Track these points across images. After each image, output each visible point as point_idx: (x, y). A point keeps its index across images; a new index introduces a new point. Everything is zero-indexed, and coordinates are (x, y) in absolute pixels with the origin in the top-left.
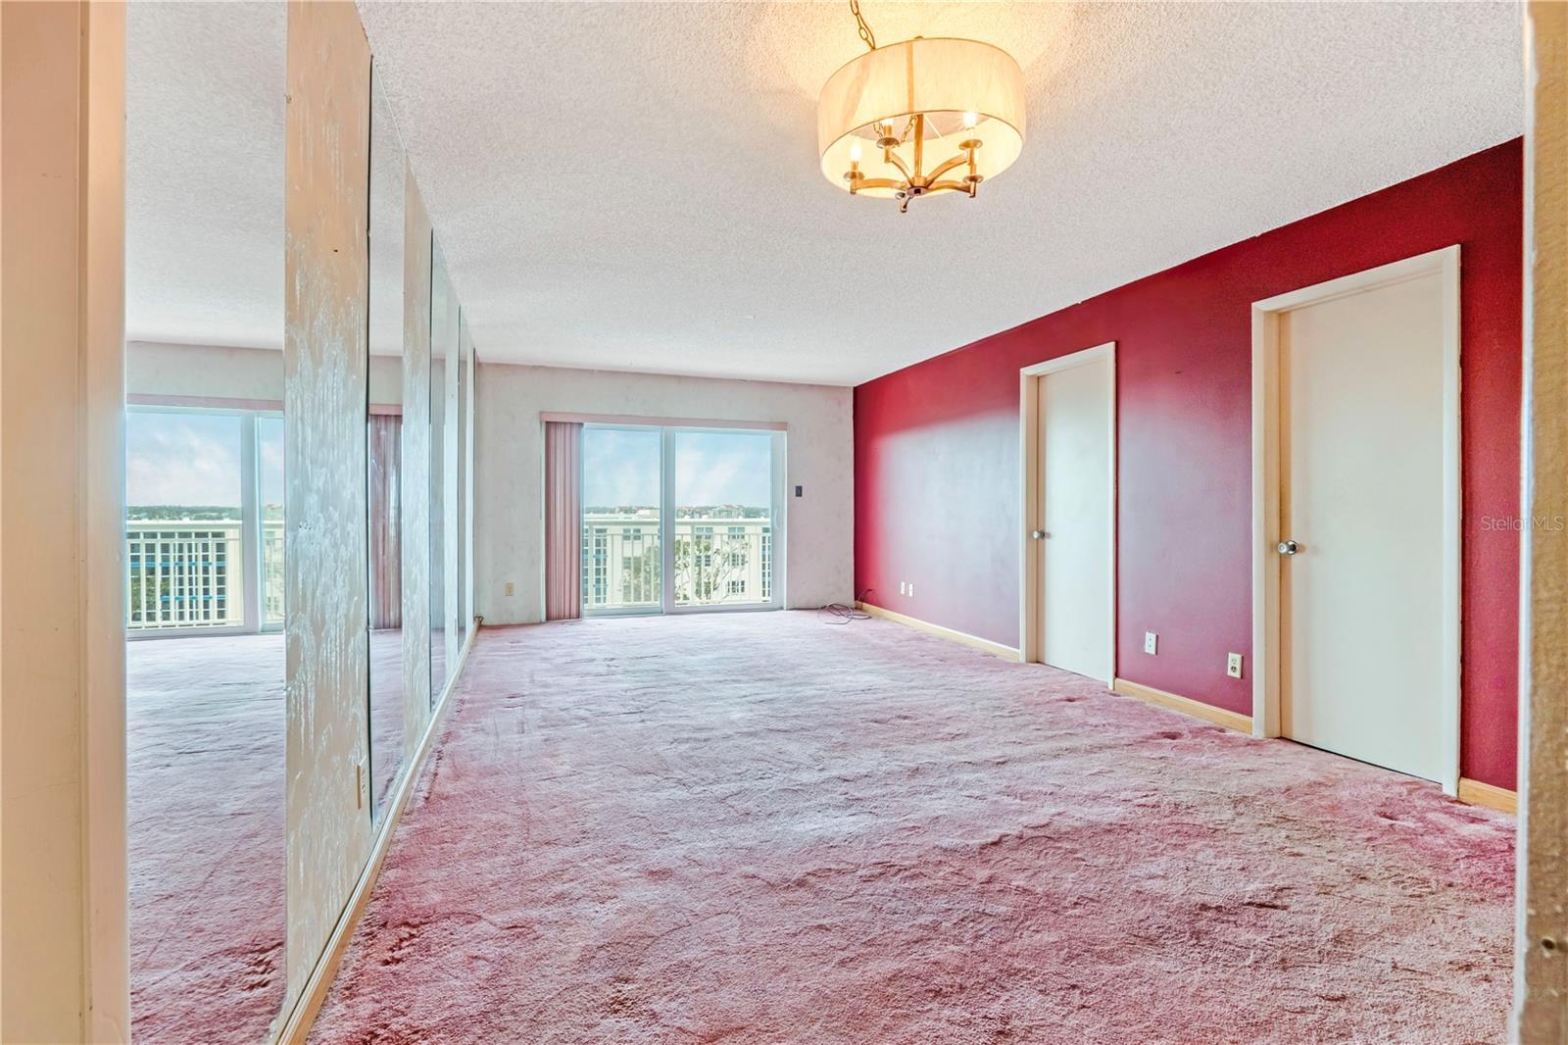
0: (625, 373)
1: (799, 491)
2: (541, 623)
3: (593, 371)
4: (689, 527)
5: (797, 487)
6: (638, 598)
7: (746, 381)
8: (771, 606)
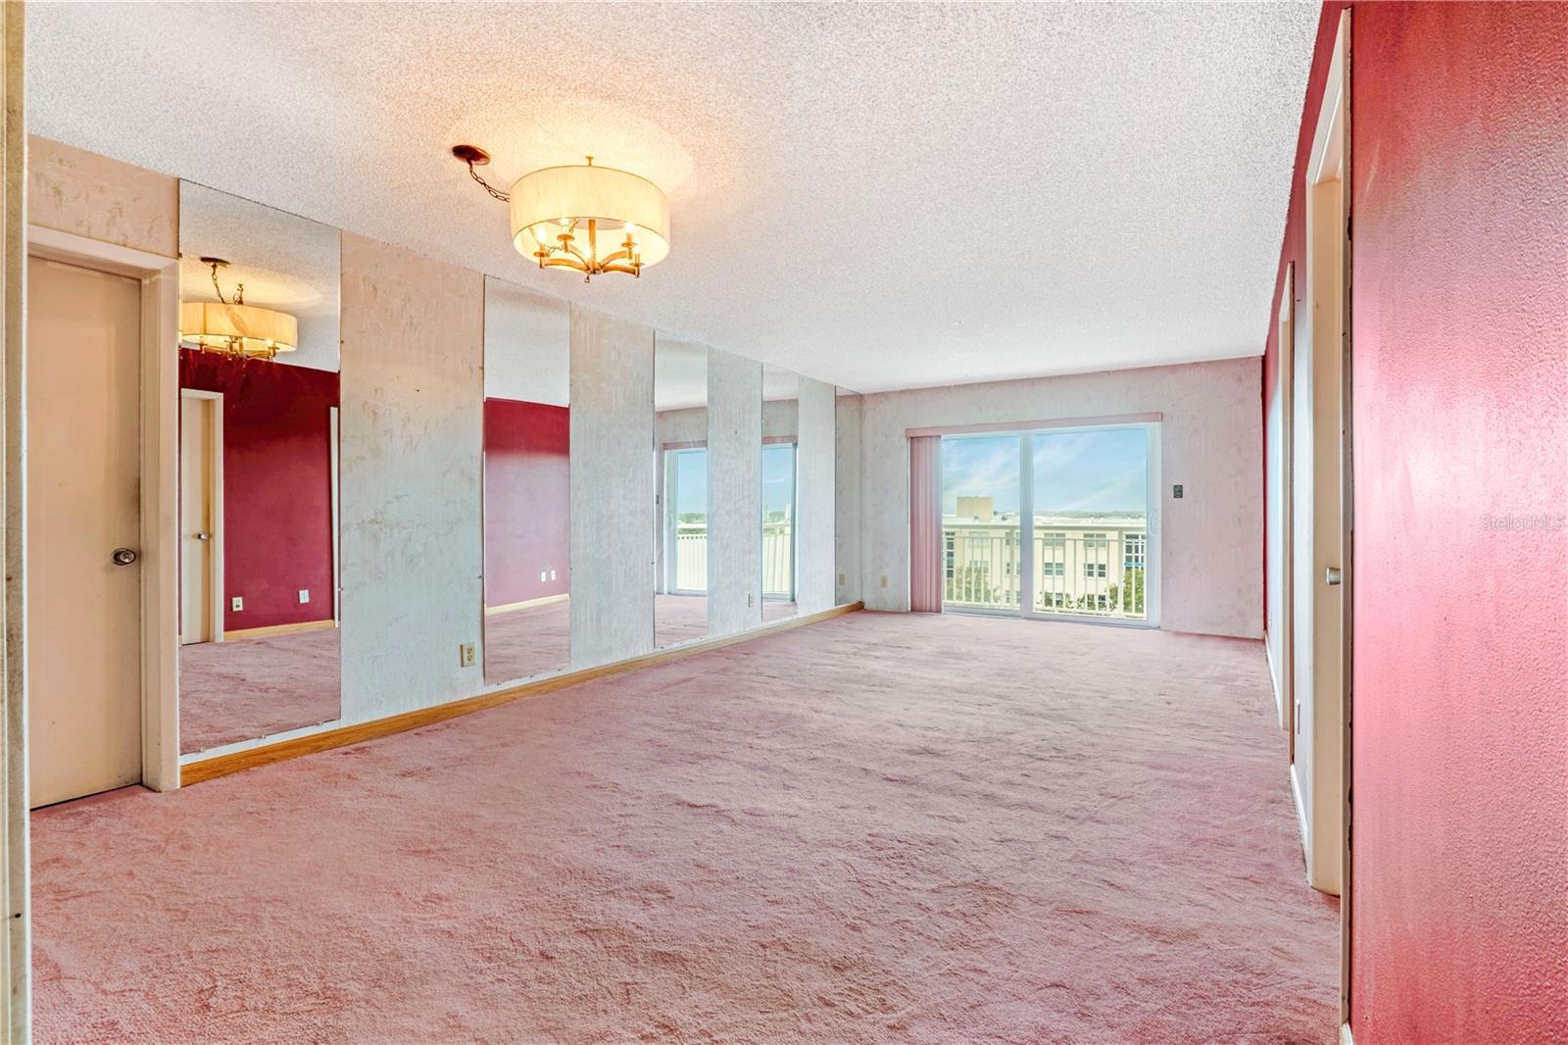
0: (979, 384)
1: (1178, 492)
2: (907, 612)
3: (950, 387)
4: (1117, 533)
5: (1175, 487)
6: (987, 599)
7: (1108, 372)
8: (1145, 624)
